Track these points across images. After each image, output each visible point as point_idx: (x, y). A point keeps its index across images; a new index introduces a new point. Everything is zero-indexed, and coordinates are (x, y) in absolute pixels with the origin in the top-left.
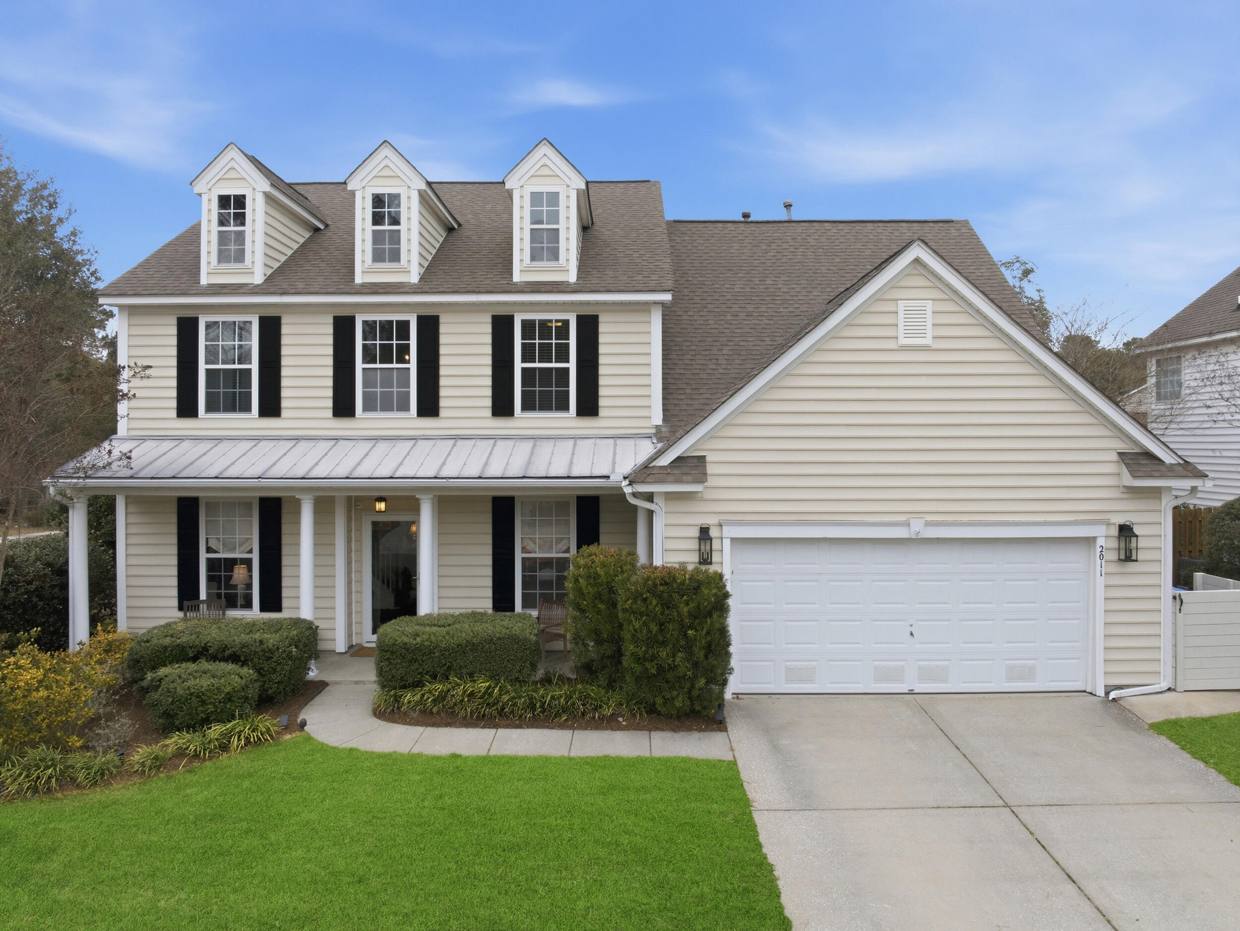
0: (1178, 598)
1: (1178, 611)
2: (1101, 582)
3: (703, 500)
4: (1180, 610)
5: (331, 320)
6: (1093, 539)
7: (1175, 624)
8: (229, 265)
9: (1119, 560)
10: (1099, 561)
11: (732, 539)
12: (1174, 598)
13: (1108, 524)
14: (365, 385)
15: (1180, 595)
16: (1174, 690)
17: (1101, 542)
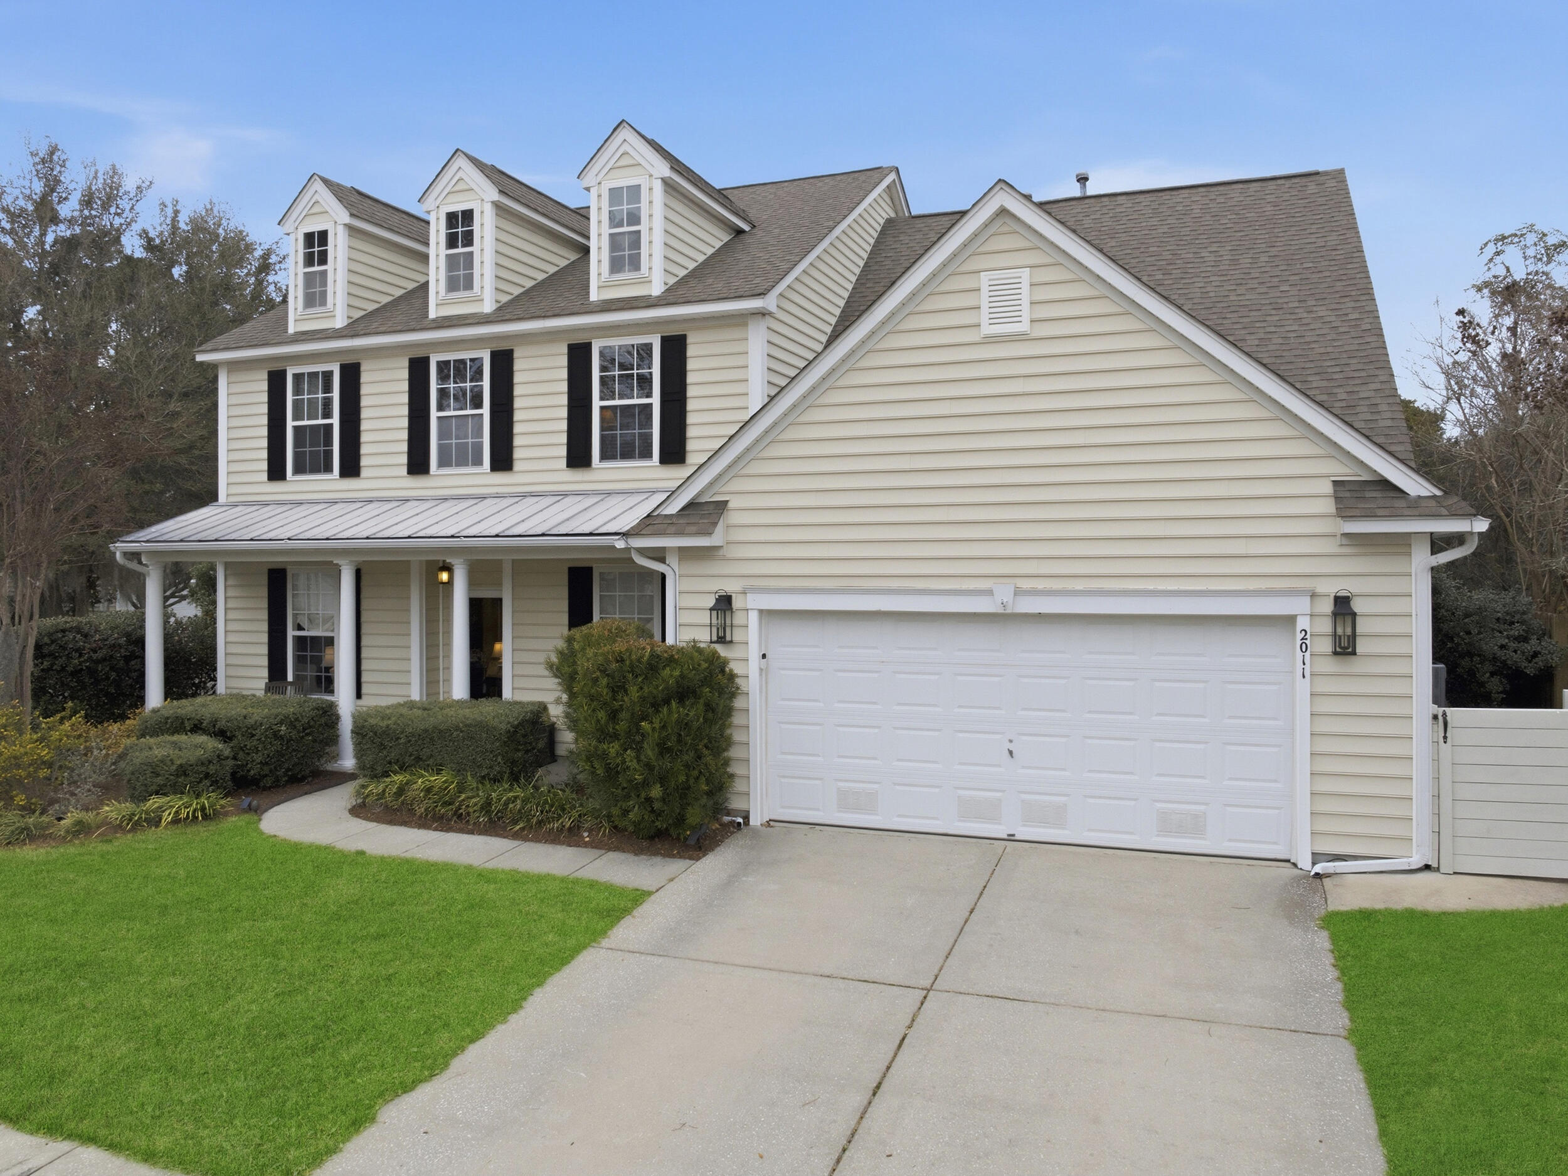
0: (1440, 718)
1: (1441, 740)
2: (1303, 688)
3: (725, 559)
4: (1445, 737)
5: (406, 363)
6: (1291, 620)
7: (1437, 760)
8: (314, 309)
9: (1335, 653)
10: (1299, 654)
11: (761, 611)
12: (1435, 717)
13: (1314, 595)
14: (441, 436)
15: (1444, 714)
16: (1438, 869)
17: (1303, 623)
